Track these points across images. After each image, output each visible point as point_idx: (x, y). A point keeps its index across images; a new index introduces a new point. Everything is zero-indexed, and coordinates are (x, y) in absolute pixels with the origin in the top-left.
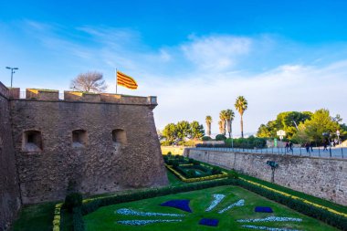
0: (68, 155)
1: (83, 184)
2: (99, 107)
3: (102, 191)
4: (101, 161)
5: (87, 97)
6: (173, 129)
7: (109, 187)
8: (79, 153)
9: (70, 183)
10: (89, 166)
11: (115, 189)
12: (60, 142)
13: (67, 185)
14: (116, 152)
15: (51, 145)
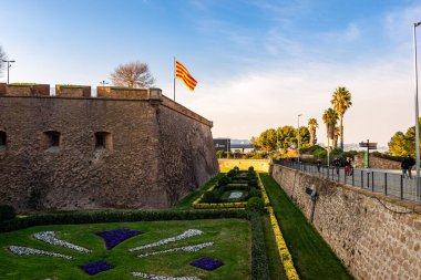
0: (35, 160)
1: (49, 197)
2: (81, 103)
3: (71, 208)
4: (75, 170)
5: (66, 91)
6: (270, 137)
7: (81, 203)
8: (48, 159)
9: (33, 194)
10: (58, 176)
11: (88, 207)
12: (26, 145)
13: (29, 195)
14: (96, 161)
15: (17, 147)
